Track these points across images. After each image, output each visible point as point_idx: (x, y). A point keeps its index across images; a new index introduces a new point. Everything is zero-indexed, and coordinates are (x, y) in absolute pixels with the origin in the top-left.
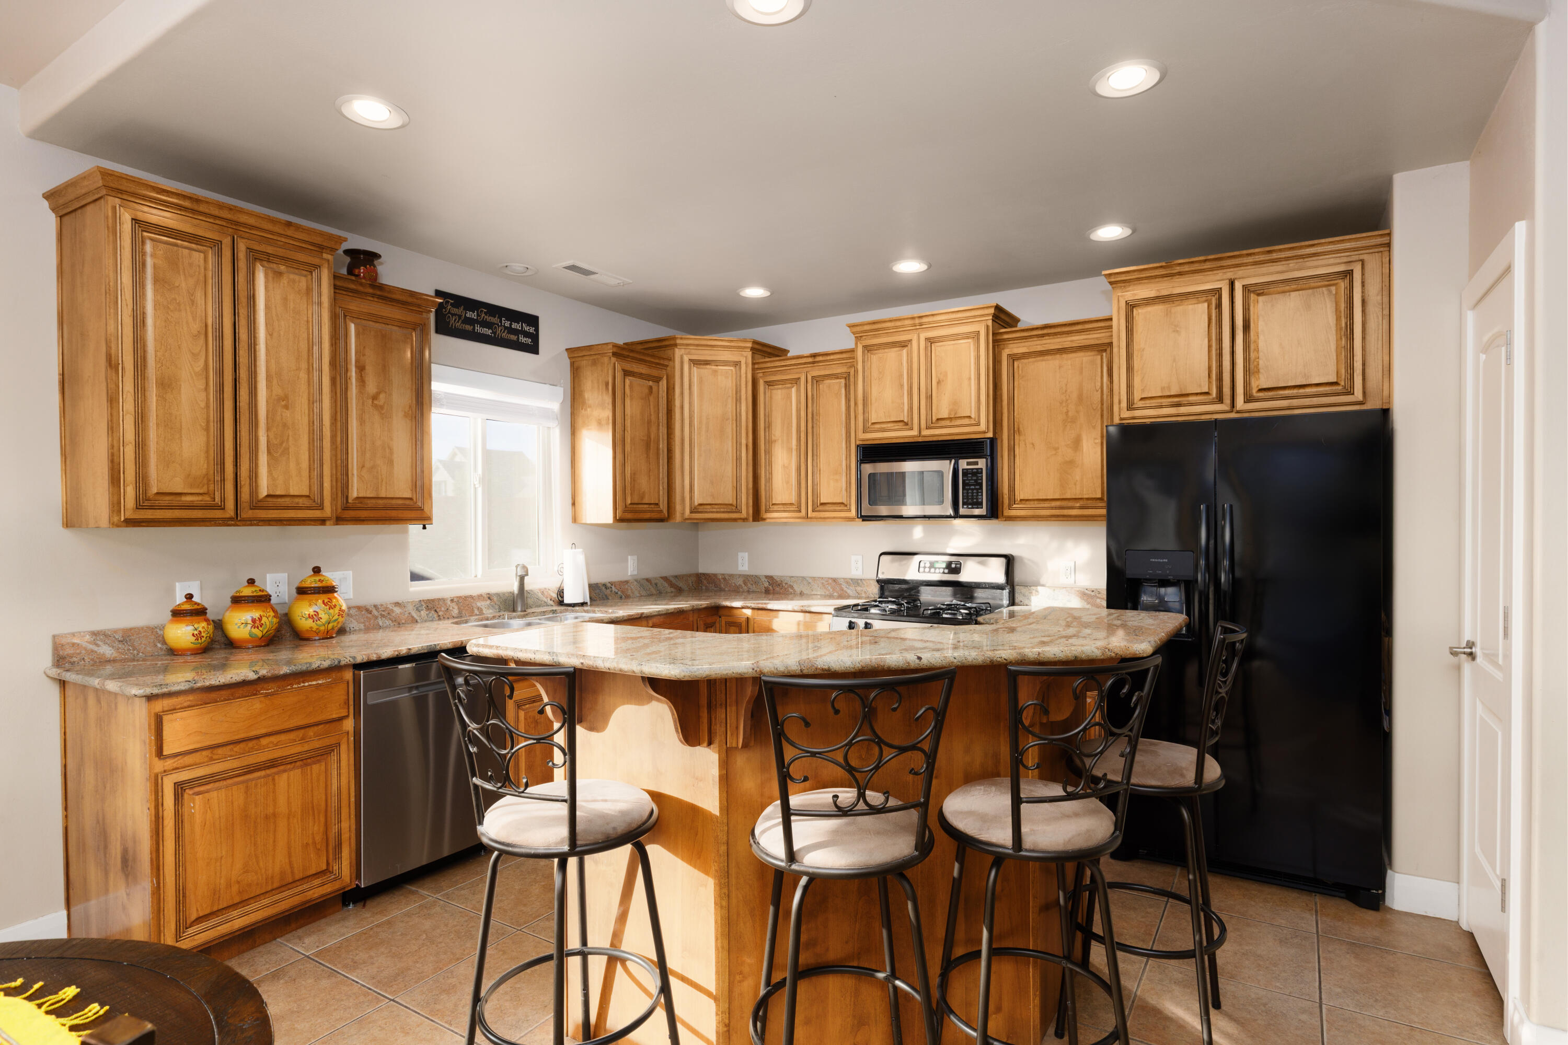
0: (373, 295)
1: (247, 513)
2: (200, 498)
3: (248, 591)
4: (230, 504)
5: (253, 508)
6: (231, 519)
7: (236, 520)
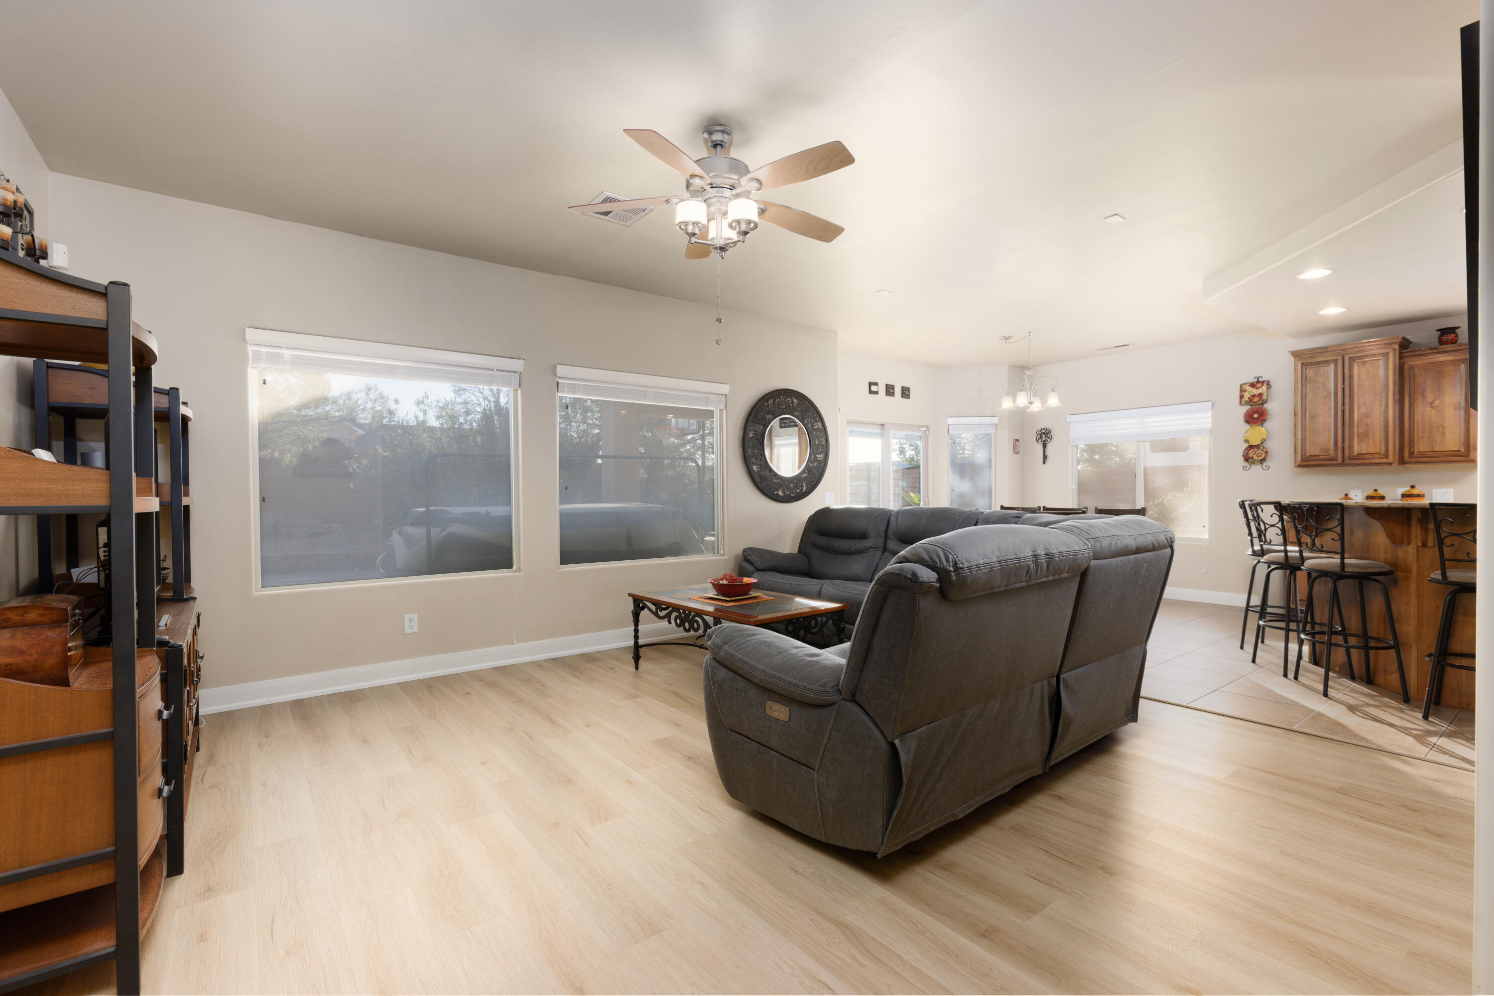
0: (1433, 353)
1: (1348, 462)
2: (1327, 456)
3: (1374, 494)
4: (1340, 458)
5: (1350, 459)
6: (1340, 464)
7: (1344, 464)
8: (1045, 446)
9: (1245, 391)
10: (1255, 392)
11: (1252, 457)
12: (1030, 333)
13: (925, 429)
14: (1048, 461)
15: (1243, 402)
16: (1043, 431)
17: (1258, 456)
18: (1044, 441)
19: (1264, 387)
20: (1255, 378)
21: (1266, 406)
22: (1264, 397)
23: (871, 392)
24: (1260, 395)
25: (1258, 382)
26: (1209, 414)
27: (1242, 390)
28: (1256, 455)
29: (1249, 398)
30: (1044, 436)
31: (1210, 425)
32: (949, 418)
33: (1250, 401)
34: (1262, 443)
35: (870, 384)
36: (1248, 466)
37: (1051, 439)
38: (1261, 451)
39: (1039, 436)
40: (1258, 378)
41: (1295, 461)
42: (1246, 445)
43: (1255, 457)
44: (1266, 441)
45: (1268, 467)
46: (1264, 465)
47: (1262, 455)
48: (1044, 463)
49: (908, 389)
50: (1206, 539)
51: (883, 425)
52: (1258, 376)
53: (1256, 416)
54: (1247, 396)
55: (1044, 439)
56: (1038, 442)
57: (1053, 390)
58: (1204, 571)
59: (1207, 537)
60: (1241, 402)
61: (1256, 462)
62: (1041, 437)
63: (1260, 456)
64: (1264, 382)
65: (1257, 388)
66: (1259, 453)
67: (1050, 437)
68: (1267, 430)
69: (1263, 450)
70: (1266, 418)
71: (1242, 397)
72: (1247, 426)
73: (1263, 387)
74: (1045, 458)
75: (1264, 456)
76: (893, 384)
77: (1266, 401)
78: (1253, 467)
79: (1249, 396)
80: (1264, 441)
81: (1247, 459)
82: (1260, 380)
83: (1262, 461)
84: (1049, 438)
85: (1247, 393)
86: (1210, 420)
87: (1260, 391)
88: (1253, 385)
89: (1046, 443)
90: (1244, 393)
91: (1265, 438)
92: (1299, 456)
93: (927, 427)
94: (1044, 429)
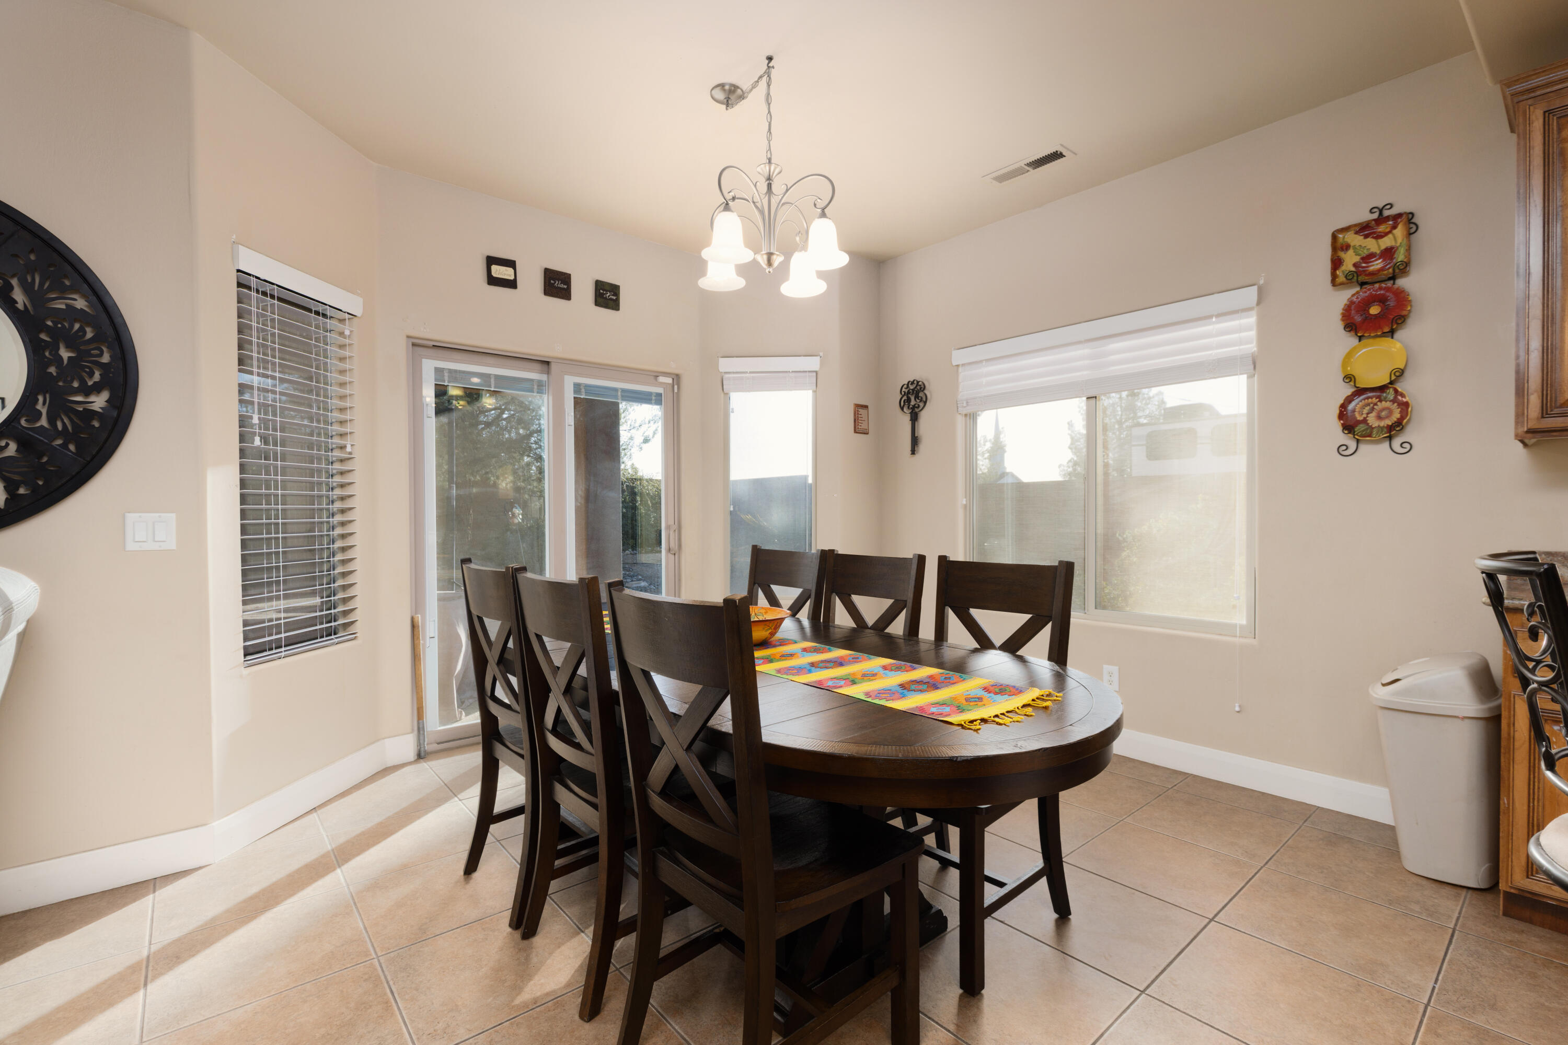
8: (914, 418)
9: (1346, 247)
10: (1372, 245)
11: (1365, 421)
12: (770, 59)
13: (669, 380)
14: (922, 447)
15: (1341, 278)
16: (912, 387)
17: (1379, 418)
18: (914, 407)
19: (1399, 232)
20: (1371, 211)
21: (1402, 282)
22: (1400, 256)
23: (493, 281)
24: (1388, 253)
25: (1381, 220)
26: (1251, 320)
27: (1338, 247)
28: (1373, 414)
29: (1355, 265)
30: (913, 398)
31: (1252, 347)
32: (721, 360)
33: (1359, 277)
34: (1391, 383)
35: (491, 261)
36: (1352, 445)
37: (925, 403)
38: (1388, 404)
39: (905, 398)
40: (1381, 211)
41: (1520, 415)
42: (1348, 390)
43: (1372, 420)
44: (1406, 374)
45: (1409, 448)
46: (1396, 443)
47: (1391, 412)
48: (913, 452)
49: (615, 289)
50: (1241, 627)
51: (548, 363)
52: (1381, 206)
53: (1374, 310)
54: (1350, 260)
55: (913, 403)
56: (902, 409)
57: (823, 215)
58: (1237, 709)
59: (1243, 621)
60: (1334, 277)
61: (1375, 432)
62: (909, 400)
63: (1387, 417)
64: (1400, 215)
65: (1379, 237)
66: (1383, 409)
67: (924, 399)
68: (1406, 347)
69: (1394, 401)
70: (1404, 313)
71: (1336, 263)
72: (1350, 341)
73: (1395, 231)
74: (915, 441)
75: (1396, 415)
76: (568, 272)
77: (1404, 269)
78: (1366, 449)
79: (1357, 259)
80: (1399, 374)
81: (1349, 426)
82: (1386, 213)
83: (1393, 430)
84: (921, 401)
85: (1351, 252)
86: (1253, 334)
87: (1386, 242)
88: (1364, 229)
89: (917, 410)
90: (1342, 254)
91: (1402, 367)
92: (1534, 401)
93: (677, 378)
94: (913, 383)
